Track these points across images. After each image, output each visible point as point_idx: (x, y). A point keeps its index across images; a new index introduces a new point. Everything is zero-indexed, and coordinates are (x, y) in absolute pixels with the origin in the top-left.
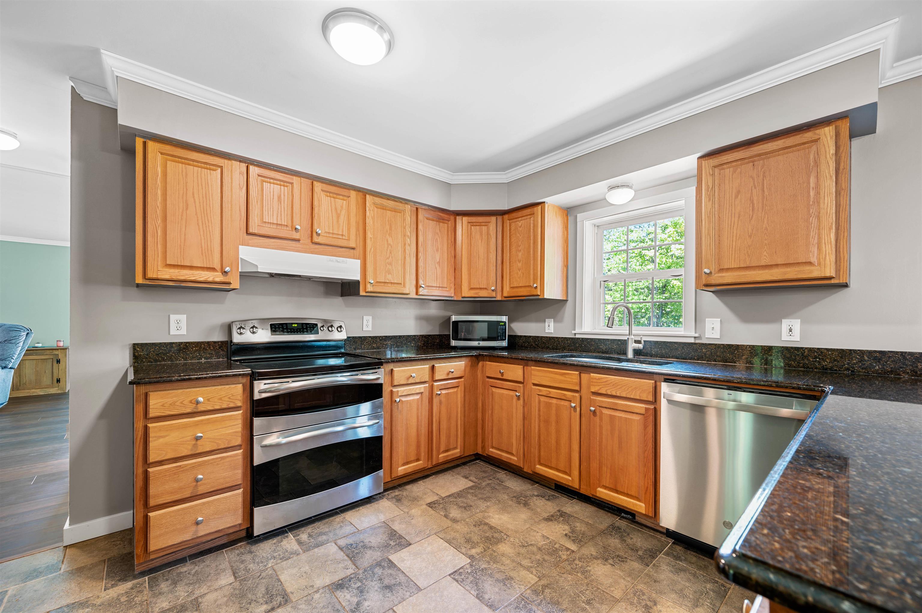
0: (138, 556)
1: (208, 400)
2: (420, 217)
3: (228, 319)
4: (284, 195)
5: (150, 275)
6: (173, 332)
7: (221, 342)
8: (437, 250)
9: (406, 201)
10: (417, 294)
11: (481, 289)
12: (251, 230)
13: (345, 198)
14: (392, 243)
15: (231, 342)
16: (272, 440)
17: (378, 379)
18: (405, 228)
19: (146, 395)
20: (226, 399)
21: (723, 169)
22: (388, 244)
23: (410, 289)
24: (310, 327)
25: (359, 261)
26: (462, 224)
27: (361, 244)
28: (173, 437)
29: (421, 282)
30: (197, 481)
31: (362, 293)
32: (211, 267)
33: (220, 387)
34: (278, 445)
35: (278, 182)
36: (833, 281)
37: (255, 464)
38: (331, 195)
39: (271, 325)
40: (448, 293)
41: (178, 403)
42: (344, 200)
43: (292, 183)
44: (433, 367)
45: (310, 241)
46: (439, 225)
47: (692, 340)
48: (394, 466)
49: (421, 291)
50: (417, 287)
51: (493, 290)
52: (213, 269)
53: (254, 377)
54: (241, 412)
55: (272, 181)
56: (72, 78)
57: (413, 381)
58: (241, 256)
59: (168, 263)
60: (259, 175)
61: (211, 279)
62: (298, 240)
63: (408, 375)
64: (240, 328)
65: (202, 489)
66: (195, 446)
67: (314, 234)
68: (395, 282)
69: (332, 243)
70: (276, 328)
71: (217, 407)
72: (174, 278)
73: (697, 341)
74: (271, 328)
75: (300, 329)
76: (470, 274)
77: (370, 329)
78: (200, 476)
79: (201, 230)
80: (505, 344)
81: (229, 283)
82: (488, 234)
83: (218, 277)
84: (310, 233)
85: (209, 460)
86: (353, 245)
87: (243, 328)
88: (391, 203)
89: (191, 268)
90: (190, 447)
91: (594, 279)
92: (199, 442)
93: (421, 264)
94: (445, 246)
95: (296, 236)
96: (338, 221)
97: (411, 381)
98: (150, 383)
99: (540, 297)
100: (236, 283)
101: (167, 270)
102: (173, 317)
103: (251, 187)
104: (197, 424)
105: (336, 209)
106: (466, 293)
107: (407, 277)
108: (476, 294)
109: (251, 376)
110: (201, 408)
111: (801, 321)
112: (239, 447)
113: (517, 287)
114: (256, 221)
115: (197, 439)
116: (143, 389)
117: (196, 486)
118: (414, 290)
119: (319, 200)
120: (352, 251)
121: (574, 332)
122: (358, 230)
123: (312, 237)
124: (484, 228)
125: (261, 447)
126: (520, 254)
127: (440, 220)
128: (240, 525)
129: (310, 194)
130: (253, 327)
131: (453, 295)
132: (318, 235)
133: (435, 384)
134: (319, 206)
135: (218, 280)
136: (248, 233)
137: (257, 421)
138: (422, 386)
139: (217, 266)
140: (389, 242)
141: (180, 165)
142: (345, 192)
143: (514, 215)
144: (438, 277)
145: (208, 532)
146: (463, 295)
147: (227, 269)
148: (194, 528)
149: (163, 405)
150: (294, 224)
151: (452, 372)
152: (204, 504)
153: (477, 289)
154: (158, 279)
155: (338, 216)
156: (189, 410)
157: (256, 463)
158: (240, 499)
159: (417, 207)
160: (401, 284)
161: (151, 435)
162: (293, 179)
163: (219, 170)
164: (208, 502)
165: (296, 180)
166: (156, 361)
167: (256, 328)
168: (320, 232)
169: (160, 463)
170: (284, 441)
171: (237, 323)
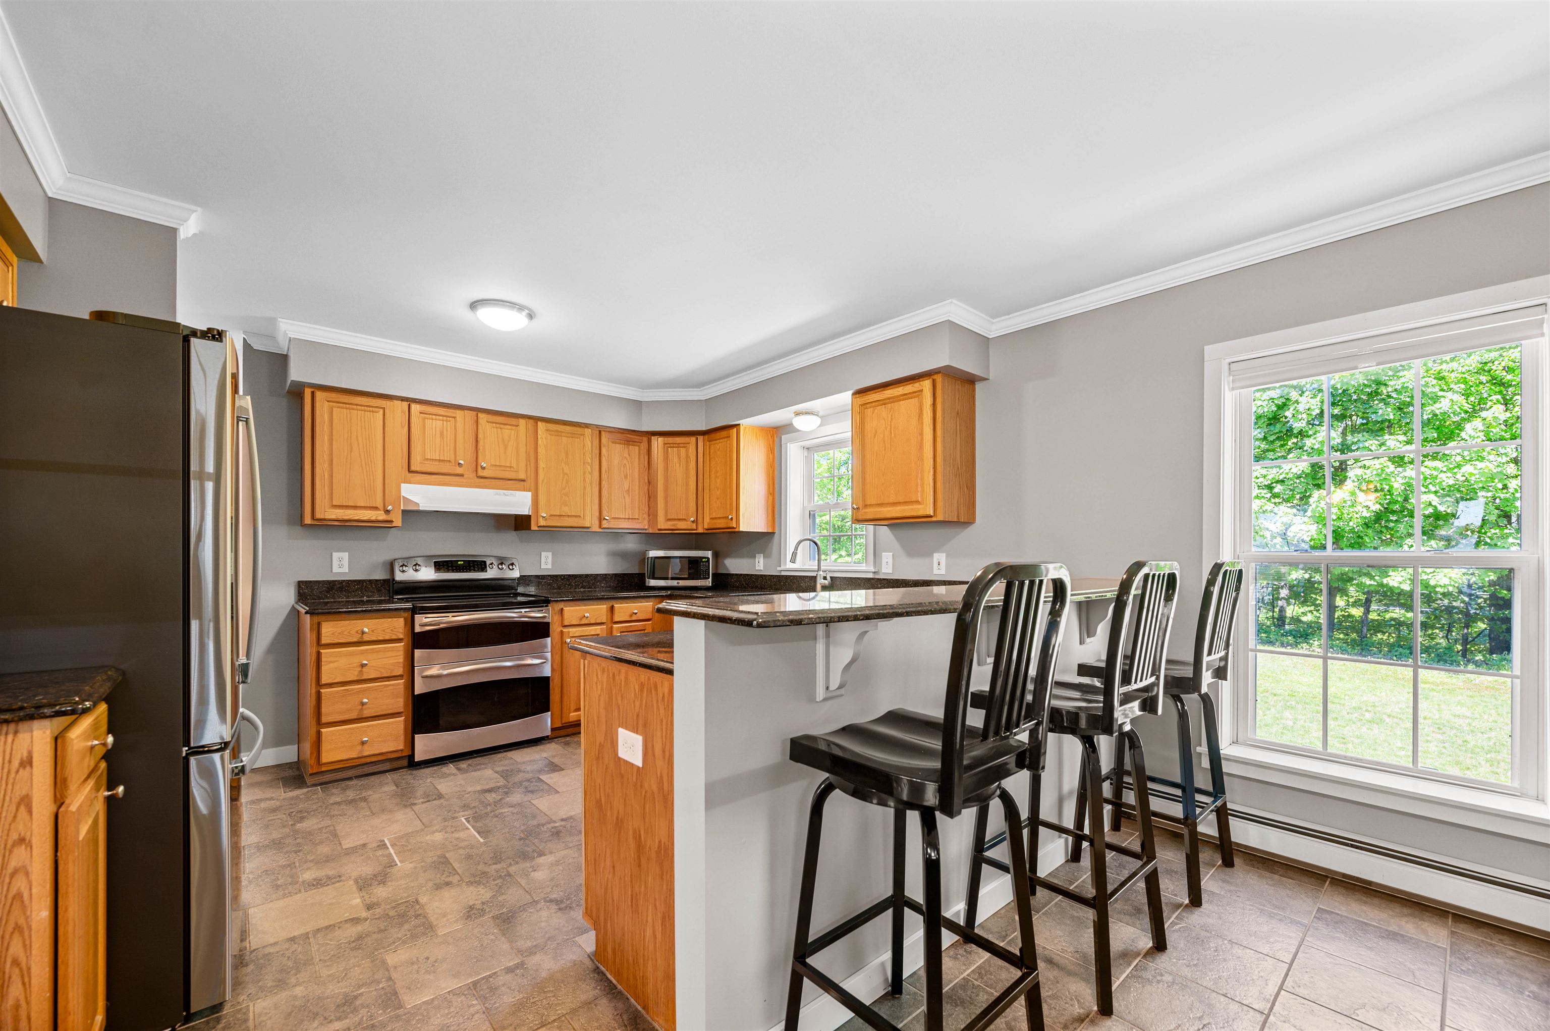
0: (312, 767)
1: (373, 631)
2: (604, 440)
3: (389, 556)
4: (447, 430)
5: (318, 515)
6: (336, 569)
7: (383, 580)
8: (626, 477)
9: (587, 426)
10: (600, 527)
11: (679, 520)
12: (413, 468)
13: (514, 427)
14: (568, 473)
15: (394, 580)
16: (434, 671)
17: (544, 617)
18: (584, 454)
19: (319, 624)
20: (389, 631)
21: (866, 408)
22: (564, 474)
23: (590, 520)
24: (478, 565)
25: (530, 493)
26: (658, 443)
27: (533, 475)
28: (342, 662)
29: (605, 513)
30: (363, 704)
31: (534, 527)
32: (374, 506)
33: (383, 620)
34: (439, 676)
35: (441, 418)
36: (934, 519)
37: (416, 693)
38: (498, 425)
39: (435, 563)
40: (643, 524)
41: (345, 633)
42: (512, 429)
43: (454, 417)
44: (612, 608)
45: (475, 475)
46: (628, 448)
47: (871, 576)
48: (564, 711)
49: (605, 524)
50: (601, 519)
51: (693, 522)
52: (376, 508)
53: (414, 611)
54: (402, 644)
55: (434, 417)
56: (244, 333)
57: (586, 622)
58: (403, 494)
59: (334, 503)
60: (421, 413)
61: (373, 518)
62: (462, 475)
63: (581, 615)
64: (402, 566)
65: (367, 713)
66: (361, 672)
67: (479, 468)
68: (573, 514)
69: (501, 476)
70: (440, 566)
71: (381, 638)
72: (340, 518)
73: (877, 577)
74: (435, 566)
75: (466, 567)
76: (666, 502)
77: (549, 566)
78: (365, 700)
79: (365, 471)
80: (709, 582)
81: (391, 522)
82: (687, 457)
83: (381, 516)
84: (475, 467)
85: (373, 687)
86: (522, 477)
87: (406, 566)
88: (568, 428)
89: (355, 507)
90: (356, 673)
91: (804, 508)
92: (364, 669)
93: (605, 493)
94: (636, 471)
95: (459, 471)
96: (505, 453)
97: (584, 621)
98: (322, 613)
99: (736, 530)
100: (398, 522)
101: (333, 510)
102: (336, 555)
103: (412, 425)
104: (362, 652)
105: (503, 440)
106: (662, 524)
107: (588, 508)
108: (674, 525)
109: (412, 611)
110: (366, 638)
111: (946, 556)
112: (400, 677)
113: (716, 518)
114: (418, 459)
115: (363, 666)
116: (316, 619)
117: (362, 709)
118: (597, 523)
119: (484, 433)
120: (522, 483)
121: (779, 569)
122: (528, 459)
123: (477, 471)
124: (683, 451)
125: (423, 677)
126: (718, 481)
127: (628, 442)
128: (402, 750)
129: (475, 426)
130: (415, 565)
131: (646, 527)
132: (483, 468)
133: (614, 626)
134: (484, 438)
135: (380, 518)
136: (410, 471)
137: (418, 653)
138: (599, 627)
139: (379, 504)
140: (565, 471)
141: (345, 410)
142: (513, 421)
143: (713, 436)
144: (627, 507)
145: (372, 753)
146: (659, 527)
147: (390, 508)
148: (359, 747)
149: (333, 634)
150: (458, 458)
151: (636, 614)
152: (369, 726)
153: (675, 520)
154: (325, 520)
155: (506, 447)
156: (355, 640)
157: (417, 691)
158: (402, 726)
159: (600, 430)
160: (580, 516)
161: (323, 659)
162: (456, 413)
163: (381, 411)
164: (372, 725)
165: (459, 413)
166: (319, 598)
167: (419, 565)
168: (485, 465)
169: (330, 685)
170: (445, 672)
171: (400, 561)
